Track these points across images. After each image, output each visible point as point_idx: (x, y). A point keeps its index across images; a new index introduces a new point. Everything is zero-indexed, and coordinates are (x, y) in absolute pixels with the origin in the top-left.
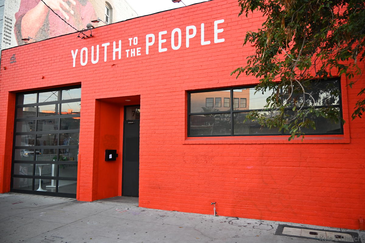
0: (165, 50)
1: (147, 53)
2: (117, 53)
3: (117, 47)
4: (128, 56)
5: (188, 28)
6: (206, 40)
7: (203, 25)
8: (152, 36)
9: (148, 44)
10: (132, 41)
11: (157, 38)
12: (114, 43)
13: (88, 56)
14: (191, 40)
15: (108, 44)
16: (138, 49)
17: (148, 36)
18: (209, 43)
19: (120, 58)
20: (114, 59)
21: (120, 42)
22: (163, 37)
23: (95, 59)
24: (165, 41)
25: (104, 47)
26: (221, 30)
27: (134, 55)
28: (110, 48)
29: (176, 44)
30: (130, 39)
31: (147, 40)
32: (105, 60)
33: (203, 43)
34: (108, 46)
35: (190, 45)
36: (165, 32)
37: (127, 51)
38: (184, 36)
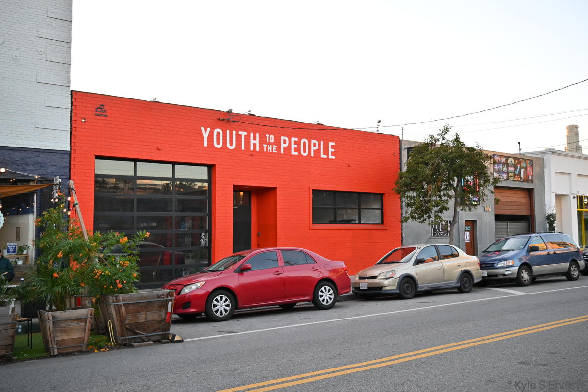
0: (296, 154)
1: (282, 152)
2: (255, 145)
3: (255, 139)
4: (265, 151)
5: (313, 141)
6: (324, 154)
7: (322, 142)
8: (286, 138)
9: (283, 145)
10: (269, 138)
11: (290, 141)
12: (252, 134)
13: (223, 139)
14: (314, 151)
15: (246, 133)
16: (274, 146)
17: (283, 138)
18: (325, 157)
19: (258, 150)
20: (252, 149)
21: (257, 135)
22: (295, 142)
23: (231, 144)
24: (296, 146)
25: (241, 135)
26: (333, 150)
27: (271, 151)
28: (247, 138)
29: (305, 152)
30: (267, 136)
31: (282, 141)
32: (243, 148)
33: (323, 156)
34: (245, 136)
35: (314, 155)
36: (296, 139)
37: (265, 145)
38: (310, 146)
